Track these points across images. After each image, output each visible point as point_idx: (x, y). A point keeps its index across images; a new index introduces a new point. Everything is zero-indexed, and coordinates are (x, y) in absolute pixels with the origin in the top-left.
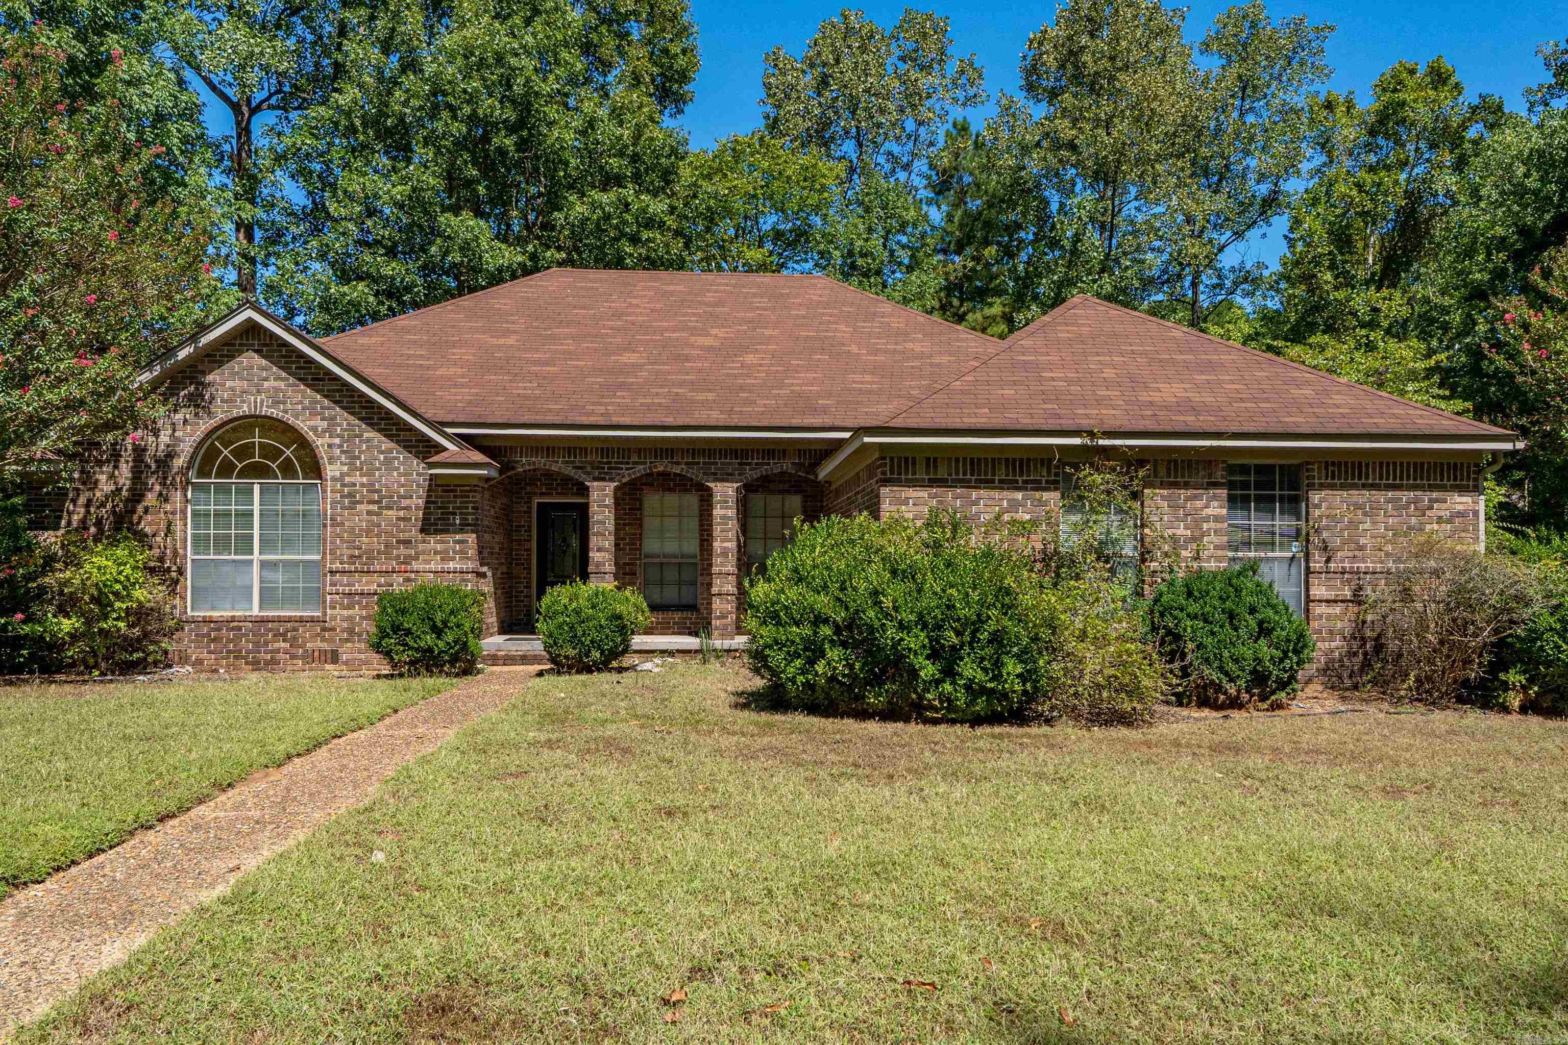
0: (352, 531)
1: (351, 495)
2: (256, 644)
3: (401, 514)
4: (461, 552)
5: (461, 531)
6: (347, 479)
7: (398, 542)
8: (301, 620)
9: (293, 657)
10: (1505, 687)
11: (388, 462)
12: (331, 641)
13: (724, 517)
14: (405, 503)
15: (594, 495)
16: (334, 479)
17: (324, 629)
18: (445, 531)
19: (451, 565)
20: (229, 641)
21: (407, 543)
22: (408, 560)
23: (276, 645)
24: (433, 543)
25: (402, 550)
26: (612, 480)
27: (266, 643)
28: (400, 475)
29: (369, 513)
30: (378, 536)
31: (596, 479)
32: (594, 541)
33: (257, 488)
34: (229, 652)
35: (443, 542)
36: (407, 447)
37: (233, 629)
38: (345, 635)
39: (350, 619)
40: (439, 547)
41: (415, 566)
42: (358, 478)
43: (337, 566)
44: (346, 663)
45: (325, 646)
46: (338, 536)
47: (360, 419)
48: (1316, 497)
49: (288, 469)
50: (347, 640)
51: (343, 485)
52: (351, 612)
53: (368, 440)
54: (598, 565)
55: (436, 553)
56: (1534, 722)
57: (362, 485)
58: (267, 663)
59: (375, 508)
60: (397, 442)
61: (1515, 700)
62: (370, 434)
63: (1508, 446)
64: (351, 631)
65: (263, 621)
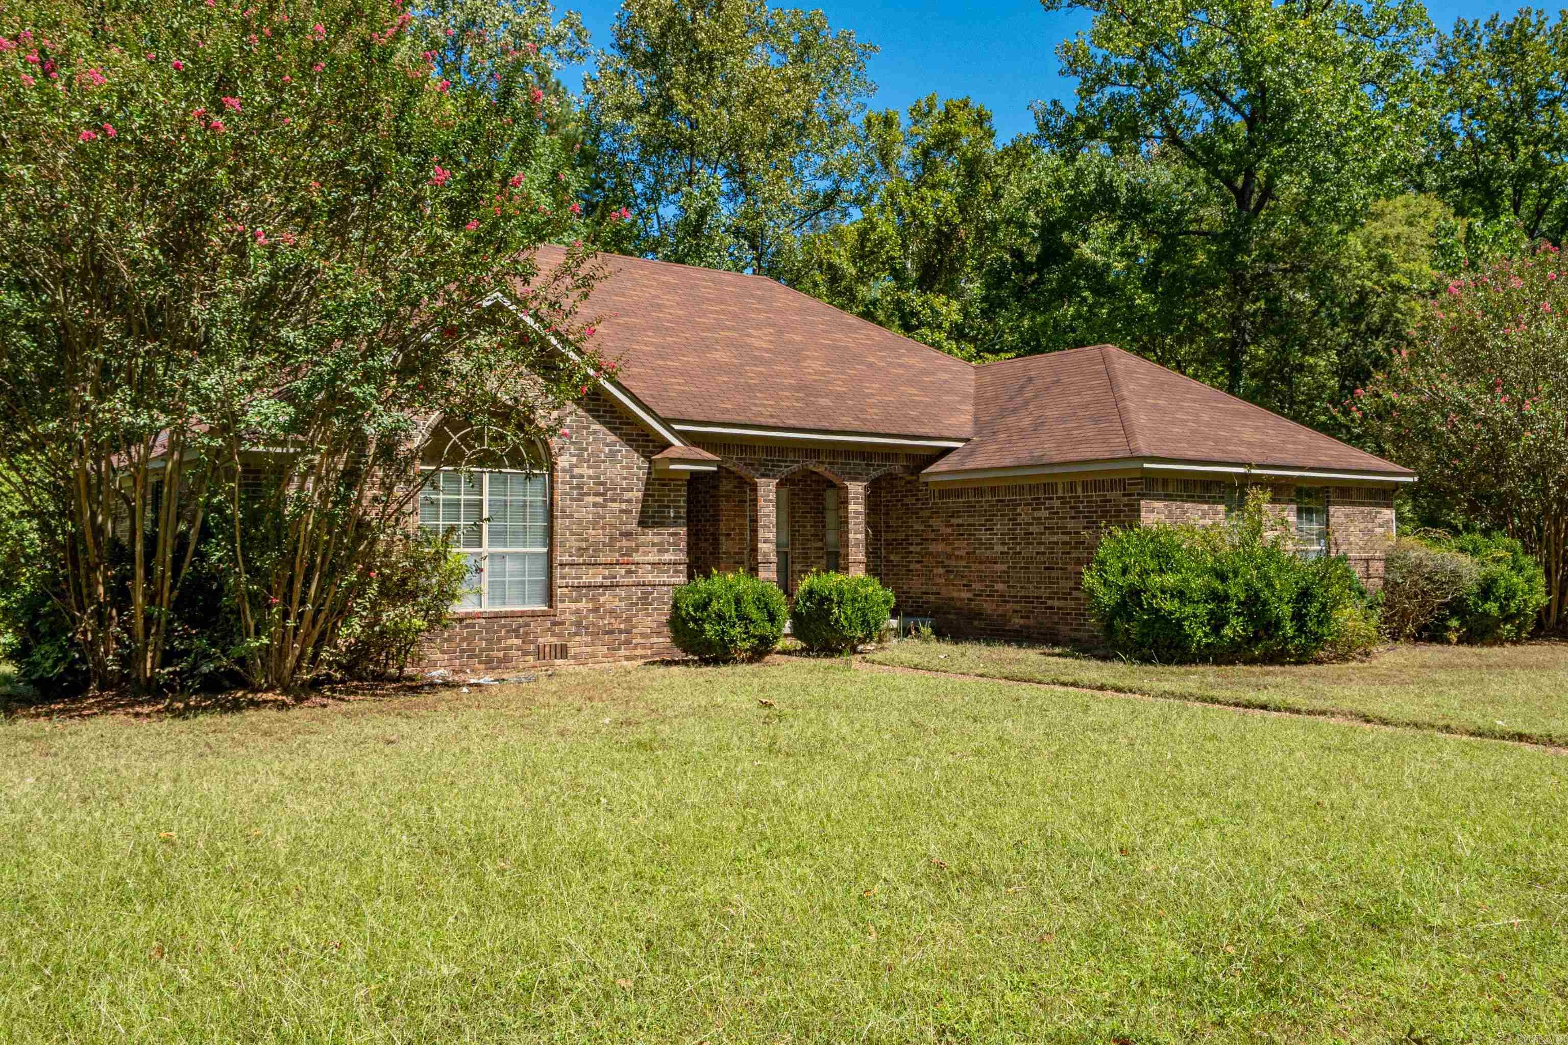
0: (580, 523)
1: (580, 487)
2: (489, 641)
3: (624, 506)
4: (674, 544)
5: (675, 524)
6: (576, 471)
7: (621, 534)
8: (533, 615)
9: (525, 653)
10: (1448, 628)
11: (613, 454)
12: (560, 635)
13: (856, 512)
14: (628, 495)
15: (761, 491)
16: (564, 470)
17: (554, 624)
18: (662, 524)
19: (667, 557)
20: (463, 640)
21: (627, 535)
22: (629, 552)
23: (509, 642)
24: (651, 536)
25: (625, 543)
26: (774, 477)
27: (499, 640)
28: (623, 468)
29: (595, 505)
30: (603, 528)
31: (763, 476)
32: (761, 533)
33: (486, 478)
34: (463, 651)
35: (660, 534)
36: (629, 441)
37: (467, 626)
38: (573, 629)
39: (577, 612)
40: (656, 539)
41: (636, 557)
42: (585, 470)
43: (566, 559)
44: (574, 657)
45: (554, 640)
46: (567, 528)
47: (588, 411)
48: (1332, 509)
49: (515, 459)
50: (576, 634)
51: (572, 477)
52: (579, 605)
53: (595, 432)
54: (765, 555)
55: (654, 545)
56: (1463, 649)
57: (590, 477)
58: (500, 661)
59: (600, 500)
60: (620, 436)
61: (1453, 637)
62: (596, 426)
63: (1410, 479)
64: (578, 624)
65: (497, 616)
